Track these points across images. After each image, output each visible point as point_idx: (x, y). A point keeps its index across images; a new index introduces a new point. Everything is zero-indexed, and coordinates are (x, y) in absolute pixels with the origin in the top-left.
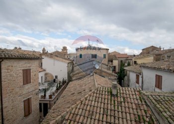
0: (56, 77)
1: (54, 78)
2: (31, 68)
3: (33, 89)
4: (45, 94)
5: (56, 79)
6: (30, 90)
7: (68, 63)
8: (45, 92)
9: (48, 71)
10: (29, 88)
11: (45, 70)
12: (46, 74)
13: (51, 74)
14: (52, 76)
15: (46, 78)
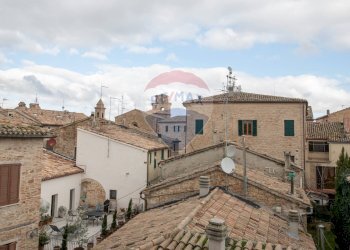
0: (113, 194)
1: (108, 197)
2: (22, 161)
3: (22, 219)
4: (64, 244)
5: (113, 202)
6: (15, 222)
7: (150, 152)
8: (65, 237)
9: (89, 175)
10: (12, 216)
11: (82, 171)
12: (85, 183)
13: (99, 185)
14: (102, 191)
15: (84, 196)
